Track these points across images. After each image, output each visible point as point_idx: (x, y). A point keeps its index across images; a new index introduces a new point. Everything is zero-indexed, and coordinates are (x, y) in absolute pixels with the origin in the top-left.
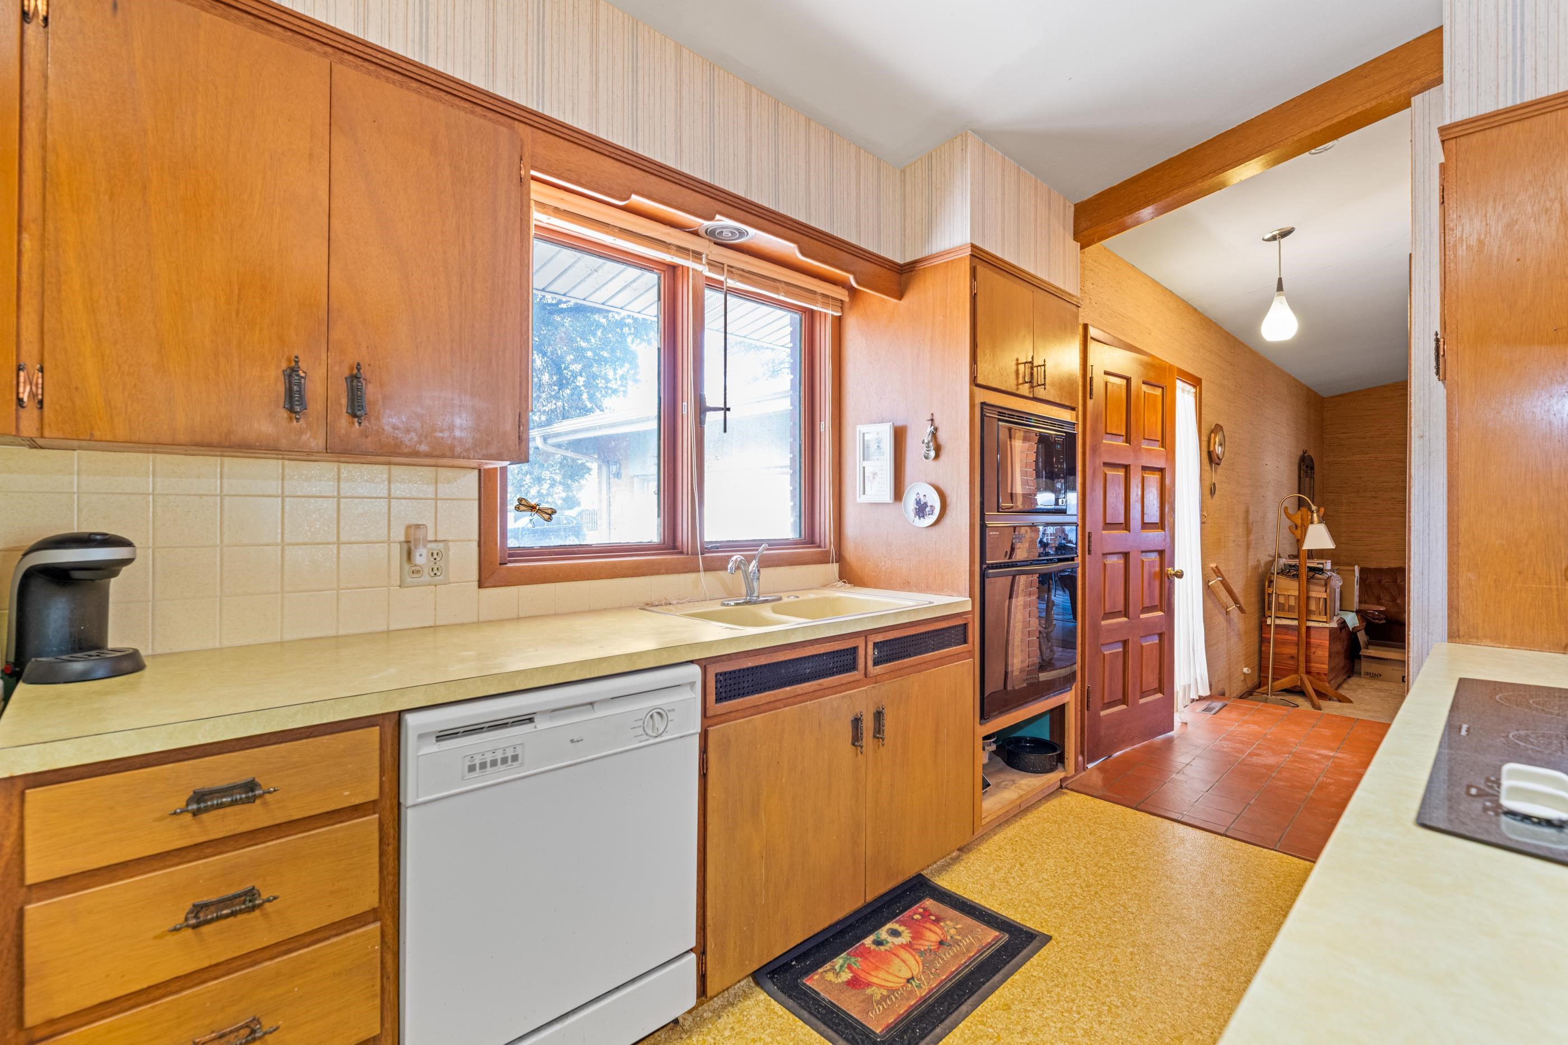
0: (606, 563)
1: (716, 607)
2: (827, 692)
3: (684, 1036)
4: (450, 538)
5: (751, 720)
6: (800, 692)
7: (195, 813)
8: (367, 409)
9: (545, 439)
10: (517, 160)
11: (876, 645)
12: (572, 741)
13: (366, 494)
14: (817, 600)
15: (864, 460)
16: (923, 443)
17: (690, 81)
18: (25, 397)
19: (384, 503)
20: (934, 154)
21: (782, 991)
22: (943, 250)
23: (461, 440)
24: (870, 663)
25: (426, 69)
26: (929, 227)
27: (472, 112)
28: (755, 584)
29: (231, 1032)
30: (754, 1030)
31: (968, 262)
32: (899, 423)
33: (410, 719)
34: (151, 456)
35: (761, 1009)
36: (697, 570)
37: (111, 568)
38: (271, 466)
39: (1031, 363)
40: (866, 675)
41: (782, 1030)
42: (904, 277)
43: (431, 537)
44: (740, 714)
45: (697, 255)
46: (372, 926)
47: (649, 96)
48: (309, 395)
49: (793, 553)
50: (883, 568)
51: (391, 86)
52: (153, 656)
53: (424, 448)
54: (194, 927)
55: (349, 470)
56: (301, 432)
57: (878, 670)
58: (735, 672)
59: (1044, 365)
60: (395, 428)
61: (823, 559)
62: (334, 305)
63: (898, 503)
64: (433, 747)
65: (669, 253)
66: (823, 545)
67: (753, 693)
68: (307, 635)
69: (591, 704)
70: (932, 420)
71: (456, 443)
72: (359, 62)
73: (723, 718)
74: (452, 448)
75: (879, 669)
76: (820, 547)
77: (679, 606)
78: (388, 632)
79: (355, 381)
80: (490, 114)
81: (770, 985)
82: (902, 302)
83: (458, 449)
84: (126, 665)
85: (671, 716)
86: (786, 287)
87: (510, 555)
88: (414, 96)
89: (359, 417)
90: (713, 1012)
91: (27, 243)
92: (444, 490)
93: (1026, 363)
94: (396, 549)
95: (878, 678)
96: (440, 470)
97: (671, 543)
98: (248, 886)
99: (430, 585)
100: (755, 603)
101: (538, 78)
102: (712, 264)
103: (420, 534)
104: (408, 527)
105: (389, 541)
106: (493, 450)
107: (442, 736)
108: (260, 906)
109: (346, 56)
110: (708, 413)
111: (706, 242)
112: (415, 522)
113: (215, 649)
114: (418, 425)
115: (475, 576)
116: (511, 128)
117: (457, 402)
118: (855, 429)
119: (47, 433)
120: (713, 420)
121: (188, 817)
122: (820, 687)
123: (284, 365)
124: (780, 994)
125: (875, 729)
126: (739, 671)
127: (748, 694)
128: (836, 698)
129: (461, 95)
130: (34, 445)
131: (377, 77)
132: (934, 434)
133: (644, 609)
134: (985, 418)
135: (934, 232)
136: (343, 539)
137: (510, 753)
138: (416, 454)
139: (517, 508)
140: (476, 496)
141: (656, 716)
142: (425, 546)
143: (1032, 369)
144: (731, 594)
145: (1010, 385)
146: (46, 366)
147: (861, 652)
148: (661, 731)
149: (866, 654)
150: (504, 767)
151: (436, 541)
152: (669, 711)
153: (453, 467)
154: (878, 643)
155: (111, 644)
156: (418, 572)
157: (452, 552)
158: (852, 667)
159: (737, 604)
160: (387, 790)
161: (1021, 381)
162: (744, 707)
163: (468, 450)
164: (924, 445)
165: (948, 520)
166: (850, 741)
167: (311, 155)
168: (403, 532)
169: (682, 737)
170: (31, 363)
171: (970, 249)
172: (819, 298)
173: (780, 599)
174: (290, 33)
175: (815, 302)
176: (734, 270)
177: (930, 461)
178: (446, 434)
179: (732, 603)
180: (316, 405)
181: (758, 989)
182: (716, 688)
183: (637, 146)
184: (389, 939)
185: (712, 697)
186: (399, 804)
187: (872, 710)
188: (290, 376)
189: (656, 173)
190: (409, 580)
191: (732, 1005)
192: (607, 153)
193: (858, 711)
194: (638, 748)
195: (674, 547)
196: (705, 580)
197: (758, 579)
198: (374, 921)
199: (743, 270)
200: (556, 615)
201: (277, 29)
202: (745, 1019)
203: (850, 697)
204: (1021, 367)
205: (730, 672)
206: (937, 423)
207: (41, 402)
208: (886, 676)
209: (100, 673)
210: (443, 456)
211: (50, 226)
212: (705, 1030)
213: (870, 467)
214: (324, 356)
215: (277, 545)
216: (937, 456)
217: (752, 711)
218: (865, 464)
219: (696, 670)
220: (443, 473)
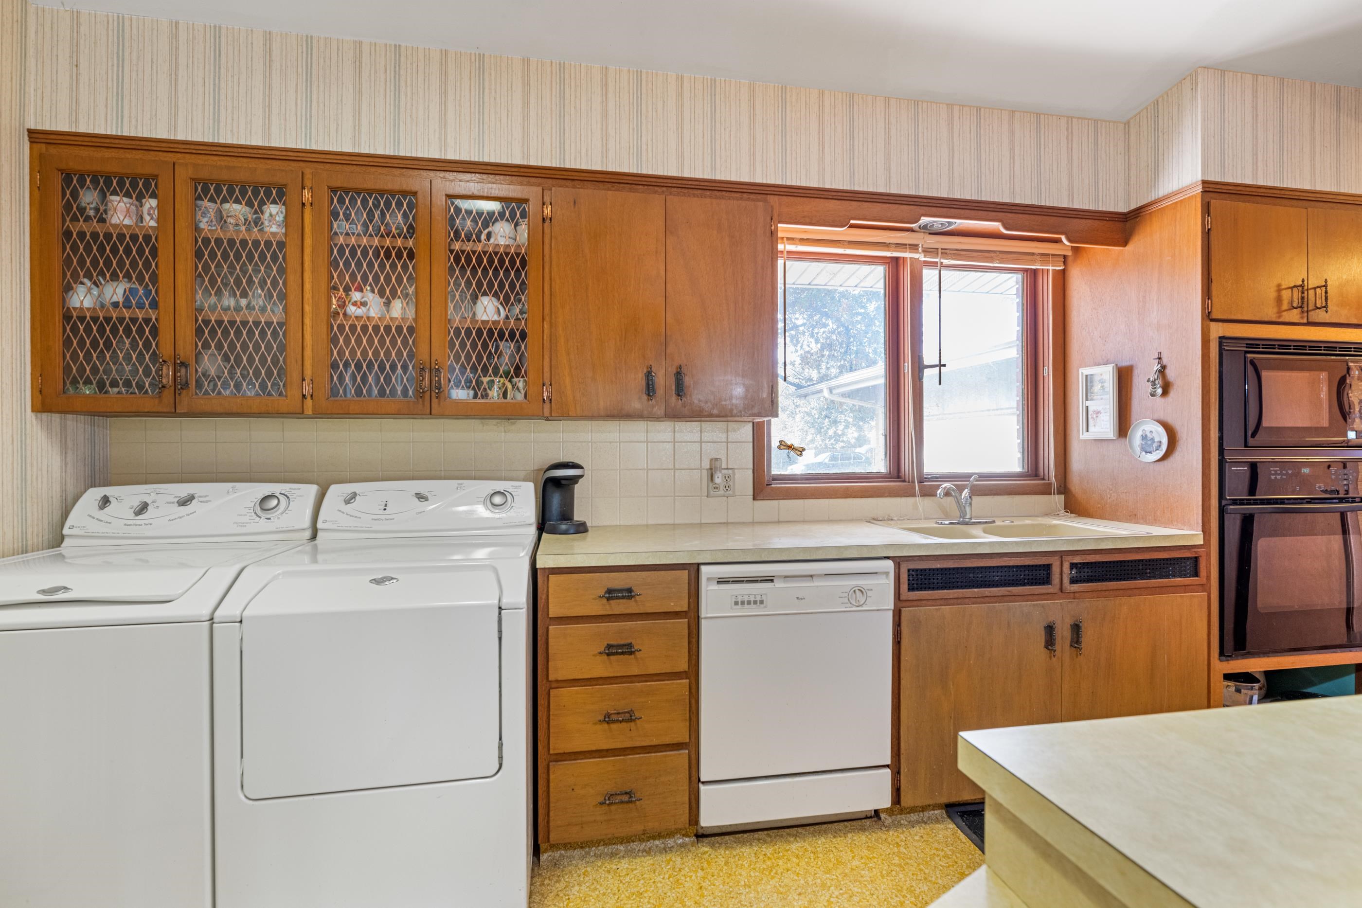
0: (841, 487)
1: (932, 525)
2: (1017, 598)
3: (884, 829)
4: (736, 467)
5: (940, 609)
6: (987, 594)
7: (608, 599)
8: (685, 391)
9: (831, 390)
10: (769, 219)
11: (1073, 566)
12: (798, 598)
13: (688, 440)
14: (1033, 525)
15: (1087, 399)
16: (1148, 381)
17: (897, 121)
18: (545, 398)
19: (698, 445)
20: (1160, 100)
21: (969, 827)
22: (1170, 191)
23: (736, 406)
24: (1066, 581)
25: (715, 181)
26: (1156, 171)
27: (741, 199)
28: (968, 509)
29: (622, 713)
30: (939, 843)
31: (1199, 200)
32: (1125, 363)
33: (703, 569)
34: (590, 422)
35: (949, 833)
36: (914, 495)
37: (575, 479)
38: (641, 425)
39: (1302, 286)
40: (1061, 589)
41: (962, 851)
42: (1128, 224)
43: (724, 466)
44: (930, 603)
45: (914, 247)
46: (684, 681)
47: (863, 145)
48: (656, 386)
49: (1015, 484)
50: (1109, 501)
51: (696, 199)
52: (592, 527)
53: (715, 412)
54: (608, 655)
55: (680, 425)
56: (653, 406)
57: (1072, 588)
58: (925, 570)
59: (1326, 286)
60: (700, 401)
61: (1046, 490)
62: (669, 333)
63: (1123, 440)
64: (714, 587)
65: (889, 251)
66: (1046, 478)
67: (942, 588)
68: (660, 522)
69: (811, 576)
70: (1160, 358)
71: (734, 408)
72: (679, 190)
73: (915, 603)
74: (731, 410)
75: (1076, 587)
76: (1043, 479)
77: (898, 522)
78: (701, 524)
79: (679, 376)
80: (752, 196)
81: (959, 820)
82: (1129, 248)
83: (735, 411)
84: (581, 529)
85: (869, 594)
86: (1001, 255)
87: (774, 479)
88: (708, 200)
89: (681, 396)
90: (909, 822)
91: (545, 326)
92: (732, 436)
93: (1295, 286)
94: (705, 473)
95: (1077, 595)
96: (729, 423)
97: (896, 473)
98: (629, 641)
99: (724, 496)
100: (967, 523)
101: (782, 162)
102: (926, 251)
103: (718, 464)
104: (711, 460)
105: (701, 469)
106: (755, 411)
107: (721, 581)
108: (634, 652)
109: (673, 189)
110: (925, 370)
111: (921, 235)
112: (716, 457)
113: (617, 526)
114: (712, 397)
115: (751, 493)
116: (765, 201)
117: (734, 382)
118: (1078, 371)
119: (553, 415)
120: (929, 375)
121: (605, 601)
122: (1009, 594)
123: (645, 371)
124: (966, 828)
125: (1072, 639)
126: (930, 570)
127: (938, 589)
128: (1026, 605)
129: (734, 190)
130: (547, 419)
131: (689, 196)
132: (1162, 371)
133: (869, 522)
134: (1224, 353)
135: (1160, 175)
136: (677, 467)
137: (758, 599)
138: (711, 415)
139: (779, 447)
140: (751, 440)
141: (857, 591)
142: (721, 472)
143: (1303, 292)
144: (947, 516)
145: (1270, 313)
146: (553, 383)
147: (1056, 570)
148: (862, 603)
149: (1062, 573)
150: (755, 606)
151: (727, 469)
152: (868, 590)
153: (736, 421)
154: (1077, 564)
155: (575, 518)
156: (717, 488)
157: (737, 476)
158: (1046, 580)
159: (951, 523)
160: (692, 607)
161: (1285, 306)
162: (933, 598)
163: (740, 412)
164: (1150, 384)
165: (1177, 456)
166: (1043, 644)
167: (656, 252)
168: (709, 463)
169: (878, 610)
170: (547, 382)
171: (1201, 187)
172: (1038, 258)
173: (994, 522)
174: (646, 187)
175: (1033, 262)
176: (948, 251)
177: (1158, 400)
178: (728, 402)
179: (947, 522)
180: (660, 392)
181: (949, 820)
182: (909, 580)
183: (854, 185)
184: (693, 691)
185: (904, 586)
186: (698, 616)
187: (1069, 621)
188: (648, 376)
189: (869, 200)
190: (712, 493)
191: (925, 823)
192: (831, 197)
193: (1051, 619)
194: (844, 612)
195: (899, 477)
196: (922, 504)
197: (971, 504)
198: (686, 678)
199: (957, 250)
200: (804, 522)
201: (640, 187)
202: (933, 834)
203: (1043, 606)
204: (1286, 295)
205: (921, 570)
206: (1165, 361)
207: (551, 400)
208: (1088, 594)
209: (572, 531)
210: (726, 416)
211: (553, 317)
212: (900, 830)
213: (1093, 405)
214: (664, 363)
215: (644, 469)
216: (1165, 393)
217: (942, 602)
218: (1088, 403)
219: (890, 564)
220: (732, 425)
